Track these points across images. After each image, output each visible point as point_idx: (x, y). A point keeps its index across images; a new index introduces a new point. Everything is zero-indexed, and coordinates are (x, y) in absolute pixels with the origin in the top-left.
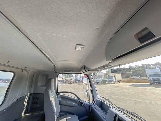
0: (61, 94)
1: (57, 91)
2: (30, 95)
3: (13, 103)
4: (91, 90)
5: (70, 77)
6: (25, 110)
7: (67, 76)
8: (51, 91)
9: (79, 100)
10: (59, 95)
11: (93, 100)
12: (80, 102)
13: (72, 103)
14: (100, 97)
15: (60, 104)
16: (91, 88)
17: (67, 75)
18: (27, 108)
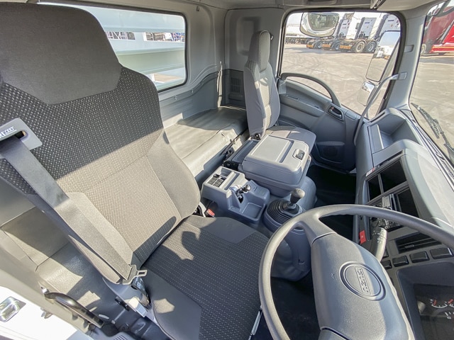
0: (290, 79)
1: (279, 71)
2: (224, 71)
3: (201, 83)
4: (391, 81)
5: (328, 24)
6: (220, 99)
7: (317, 23)
8: (260, 67)
9: (333, 102)
10: (283, 83)
11: (380, 112)
12: (335, 108)
13: (311, 106)
14: (413, 109)
15: (282, 103)
16: (393, 74)
17: (320, 19)
18: (223, 96)
